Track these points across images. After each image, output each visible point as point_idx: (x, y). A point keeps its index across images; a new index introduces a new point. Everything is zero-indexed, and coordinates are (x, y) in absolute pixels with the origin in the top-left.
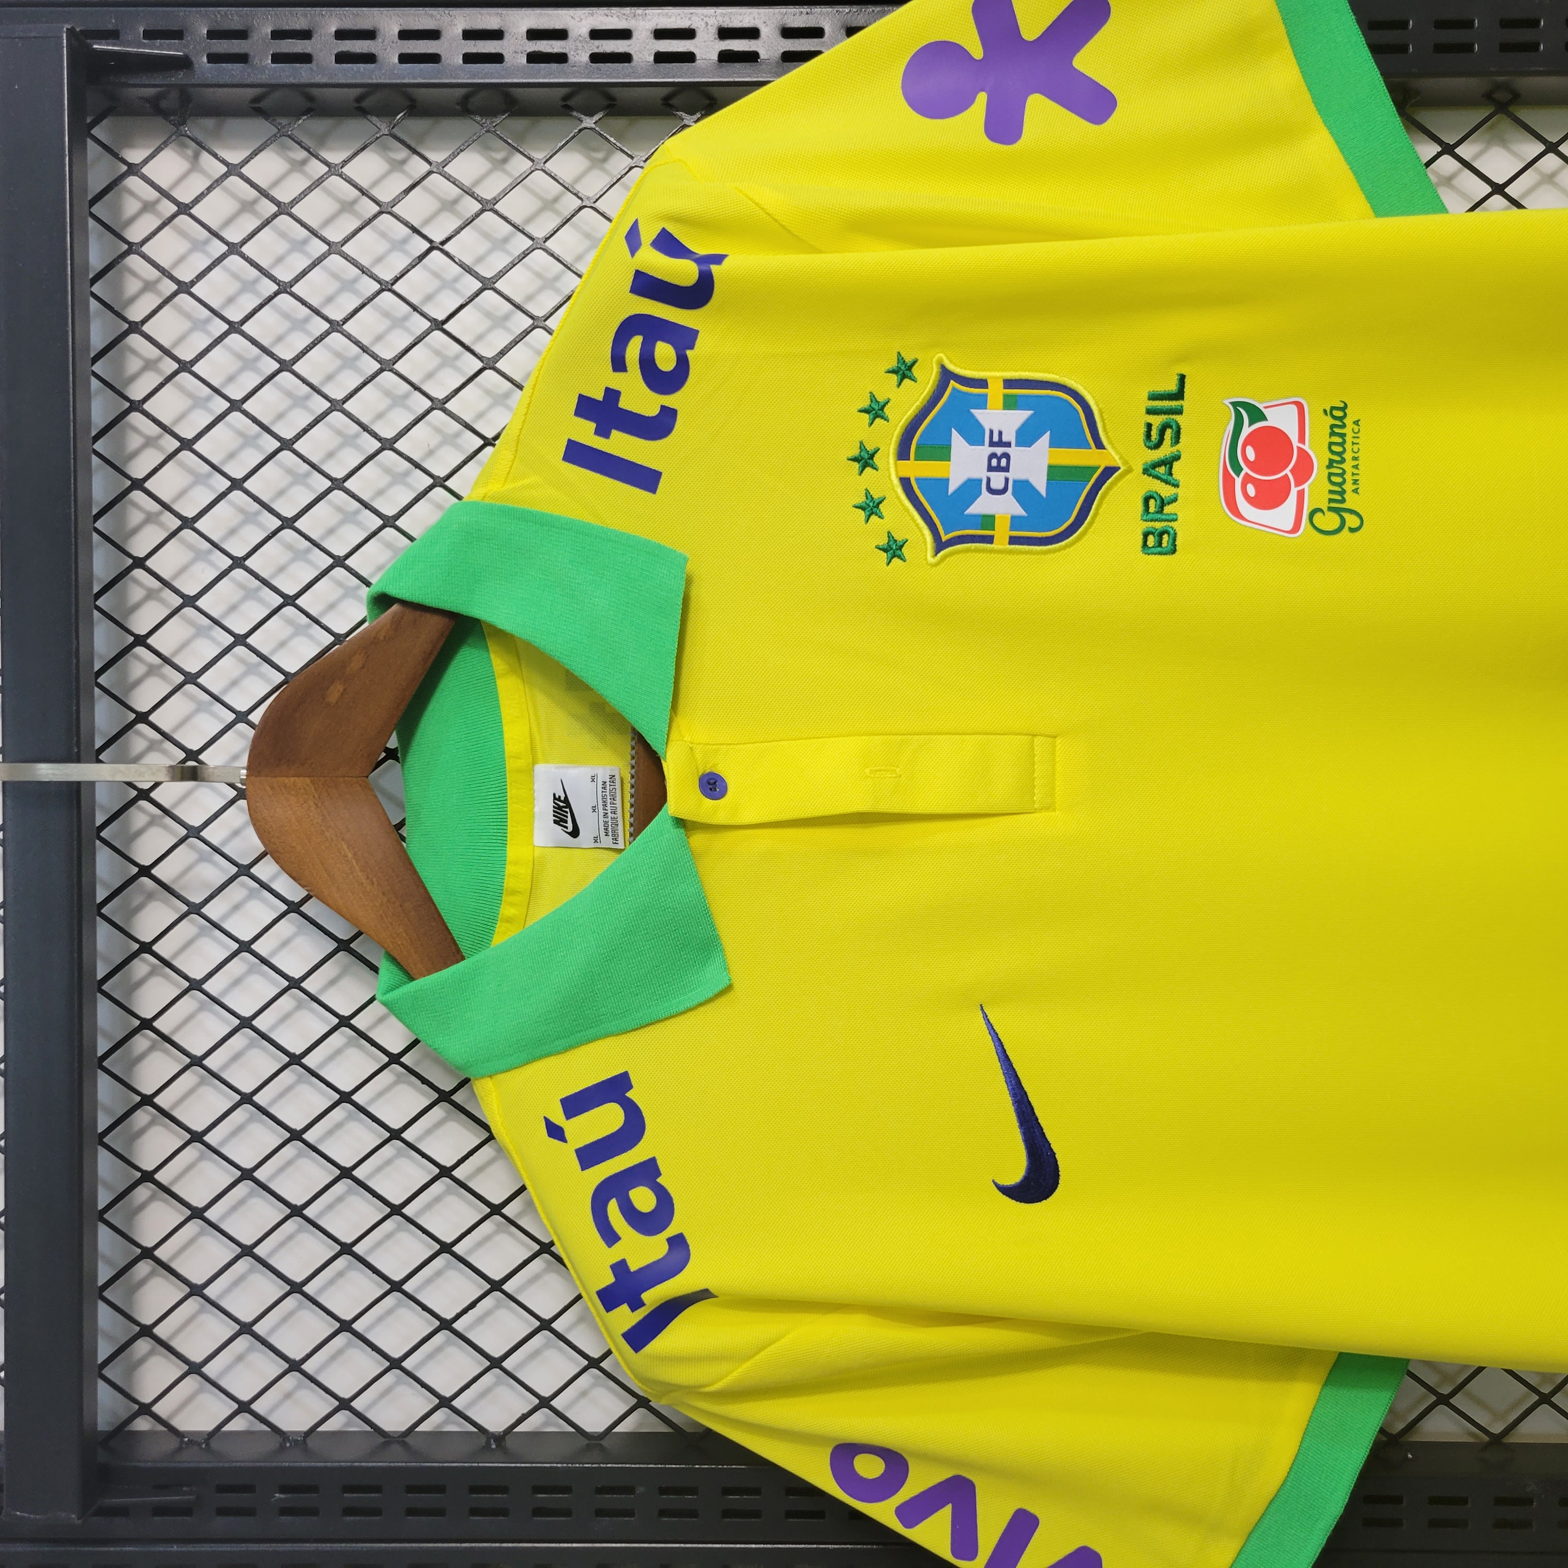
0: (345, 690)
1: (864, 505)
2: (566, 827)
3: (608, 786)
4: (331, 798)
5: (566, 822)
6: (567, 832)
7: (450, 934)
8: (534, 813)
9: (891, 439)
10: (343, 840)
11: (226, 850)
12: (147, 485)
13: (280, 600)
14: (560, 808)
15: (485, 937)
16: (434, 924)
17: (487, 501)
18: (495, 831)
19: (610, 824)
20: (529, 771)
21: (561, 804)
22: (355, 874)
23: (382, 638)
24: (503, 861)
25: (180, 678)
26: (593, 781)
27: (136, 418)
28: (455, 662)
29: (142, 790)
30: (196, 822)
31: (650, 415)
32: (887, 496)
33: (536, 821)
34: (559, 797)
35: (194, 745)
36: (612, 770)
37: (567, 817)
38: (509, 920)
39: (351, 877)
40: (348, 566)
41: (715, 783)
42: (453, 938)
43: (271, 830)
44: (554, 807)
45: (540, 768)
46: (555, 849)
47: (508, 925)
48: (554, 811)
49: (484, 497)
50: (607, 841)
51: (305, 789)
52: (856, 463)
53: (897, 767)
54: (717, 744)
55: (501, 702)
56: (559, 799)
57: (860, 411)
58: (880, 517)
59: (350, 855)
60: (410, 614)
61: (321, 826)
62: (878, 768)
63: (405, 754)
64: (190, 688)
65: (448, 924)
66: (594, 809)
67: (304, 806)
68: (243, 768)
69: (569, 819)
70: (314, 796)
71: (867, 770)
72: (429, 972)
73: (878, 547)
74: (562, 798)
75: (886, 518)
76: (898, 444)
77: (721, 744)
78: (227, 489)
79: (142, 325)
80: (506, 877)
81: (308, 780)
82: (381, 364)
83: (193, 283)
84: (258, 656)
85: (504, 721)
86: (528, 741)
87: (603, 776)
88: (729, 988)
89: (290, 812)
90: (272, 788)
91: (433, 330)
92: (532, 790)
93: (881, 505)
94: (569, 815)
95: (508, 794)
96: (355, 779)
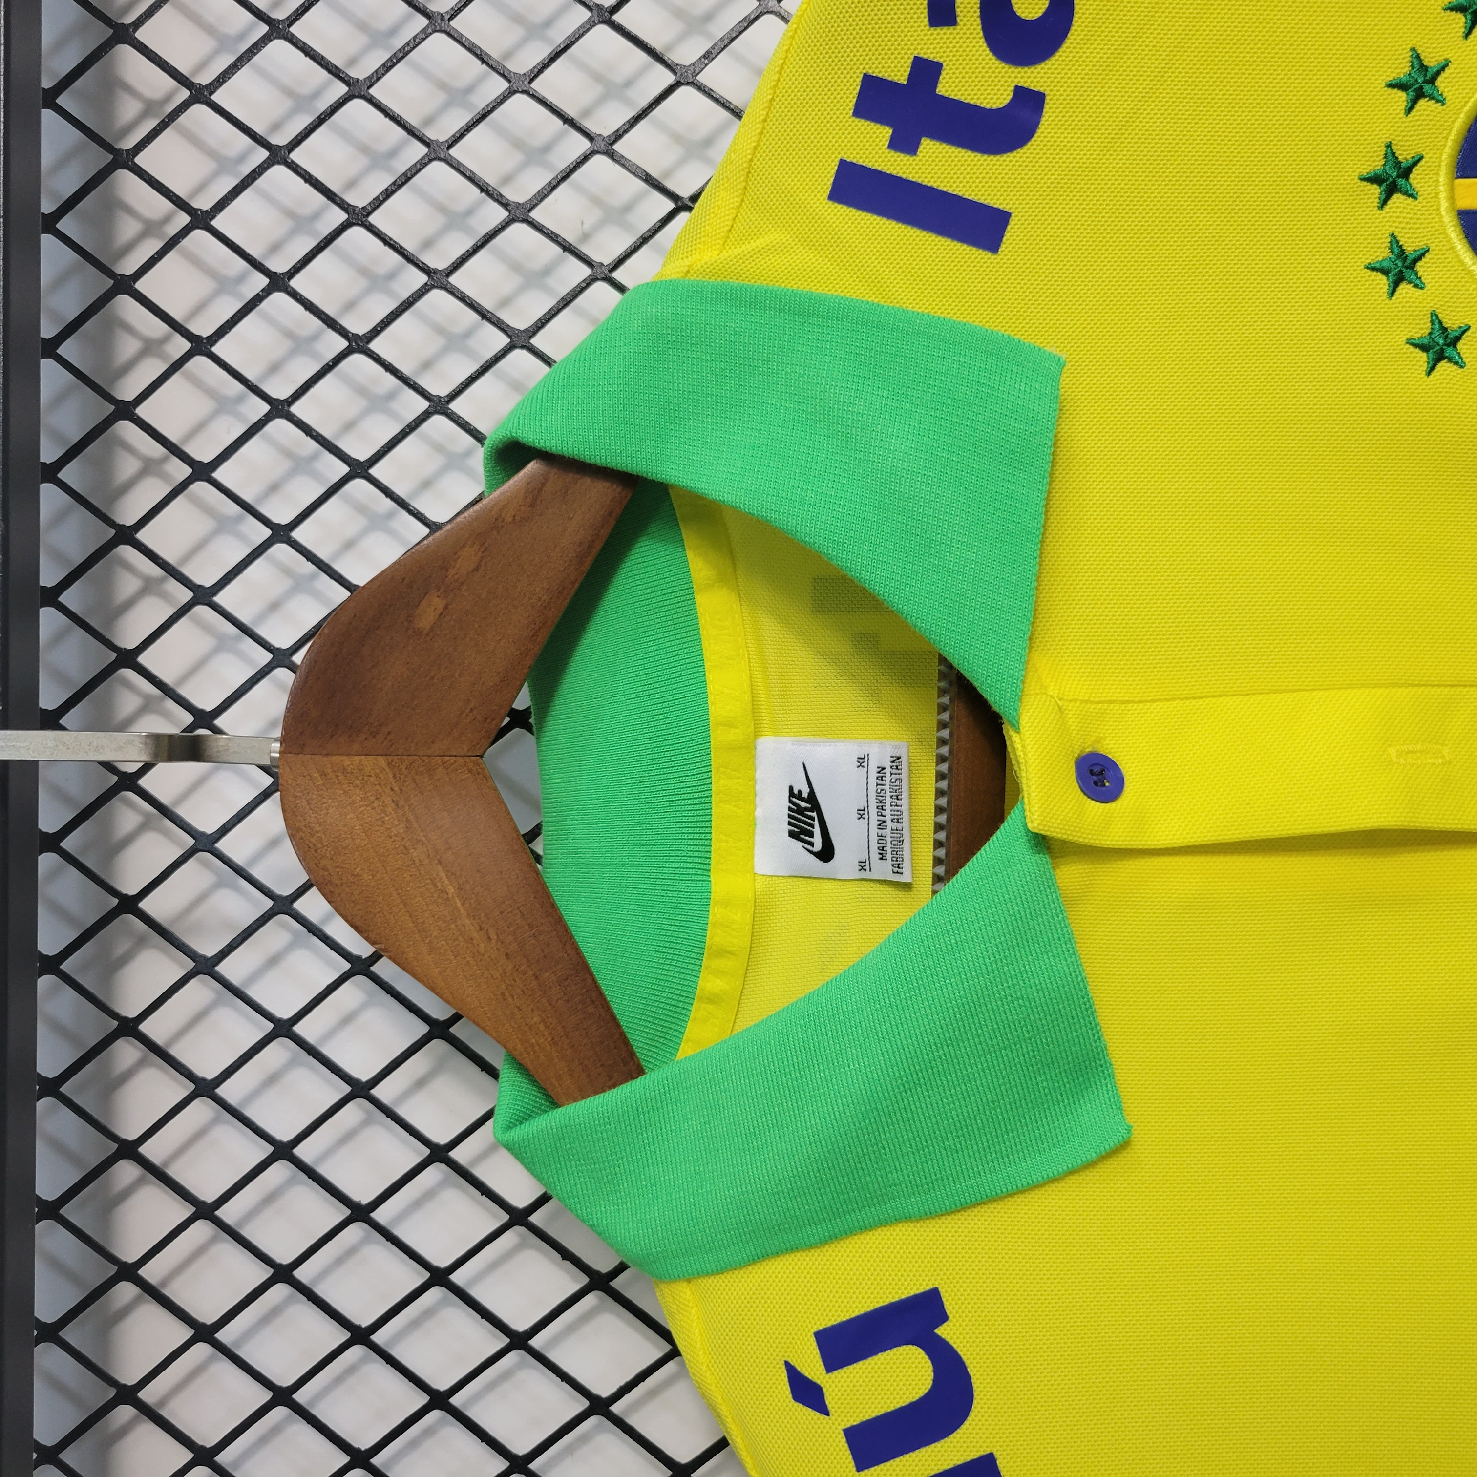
0: (446, 607)
1: (1385, 264)
2: (812, 844)
3: (888, 775)
4: (422, 793)
5: (811, 835)
6: (811, 852)
7: (618, 1026)
8: (754, 819)
9: (1446, 138)
10: (440, 862)
11: (256, 873)
13: (344, 469)
14: (800, 811)
15: (672, 1026)
16: (591, 1009)
17: (692, 277)
18: (691, 848)
19: (889, 839)
20: (748, 749)
21: (803, 805)
22: (459, 922)
23: (509, 519)
24: (705, 900)
25: (186, 595)
26: (860, 765)
28: (629, 564)
29: (125, 773)
30: (209, 826)
31: (995, 107)
32: (1432, 248)
33: (758, 831)
34: (800, 792)
35: (207, 703)
36: (896, 747)
37: (813, 826)
38: (713, 999)
39: (453, 926)
40: (453, 413)
41: (1101, 773)
42: (622, 1035)
43: (319, 846)
44: (790, 809)
45: (766, 743)
46: (790, 880)
47: (710, 1007)
48: (790, 816)
49: (688, 272)
50: (882, 869)
51: (377, 776)
52: (1375, 186)
53: (1443, 744)
54: (1102, 702)
55: (703, 632)
56: (799, 796)
57: (1391, 86)
58: (1416, 286)
59: (451, 890)
60: (555, 476)
61: (403, 838)
62: (1411, 747)
63: (542, 720)
64: (201, 610)
65: (612, 1005)
66: (862, 814)
67: (375, 805)
68: (276, 740)
69: (817, 831)
70: (392, 789)
71: (1392, 751)
72: (583, 1093)
73: (1411, 343)
74: (805, 795)
75: (1428, 286)
76: (1458, 148)
77: (1111, 702)
80: (710, 926)
81: (382, 761)
82: (509, 81)
85: (707, 664)
86: (747, 697)
87: (880, 756)
88: (1125, 1145)
89: (351, 815)
90: (323, 774)
91: (595, 25)
92: (753, 780)
93: (1419, 264)
94: (816, 823)
95: (713, 787)
96: (460, 760)
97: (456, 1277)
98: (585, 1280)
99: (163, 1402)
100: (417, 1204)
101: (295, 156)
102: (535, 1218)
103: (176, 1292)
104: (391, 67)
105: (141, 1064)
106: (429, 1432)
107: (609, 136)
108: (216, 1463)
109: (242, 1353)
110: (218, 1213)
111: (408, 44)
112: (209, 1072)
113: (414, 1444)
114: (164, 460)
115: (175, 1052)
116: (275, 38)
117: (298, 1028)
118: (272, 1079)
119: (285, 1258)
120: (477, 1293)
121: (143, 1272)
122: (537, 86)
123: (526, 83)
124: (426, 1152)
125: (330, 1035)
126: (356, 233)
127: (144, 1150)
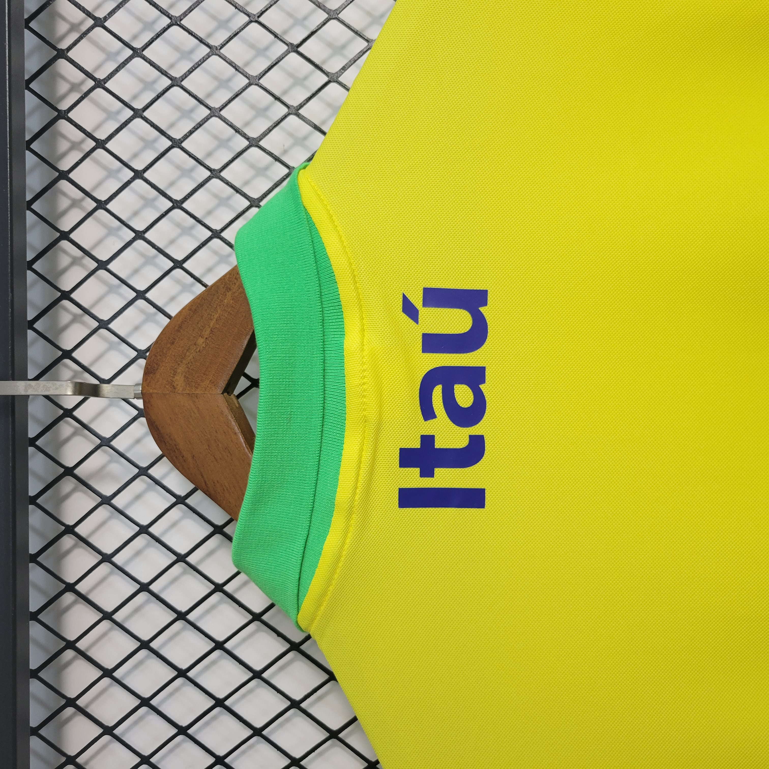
12: (71, 176)
13: (171, 264)
27: (63, 125)
40: (223, 238)
78: (131, 179)
79: (68, 52)
83: (106, 19)
84: (154, 307)
91: (289, 52)
97: (228, 645)
98: (288, 646)
99: (88, 705)
100: (208, 611)
101: (146, 114)
102: (264, 617)
103: (93, 654)
104: (192, 72)
105: (75, 546)
106: (214, 718)
107: (297, 106)
108: (114, 734)
109: (125, 682)
110: (114, 617)
111: (200, 61)
112: (108, 550)
113: (207, 724)
114: (82, 258)
115: (92, 540)
116: (135, 57)
117: (151, 530)
118: (138, 553)
119: (146, 638)
120: (237, 653)
121: (78, 645)
122: (262, 81)
123: (257, 80)
124: (213, 587)
125: (165, 532)
126: (176, 151)
127: (78, 587)
